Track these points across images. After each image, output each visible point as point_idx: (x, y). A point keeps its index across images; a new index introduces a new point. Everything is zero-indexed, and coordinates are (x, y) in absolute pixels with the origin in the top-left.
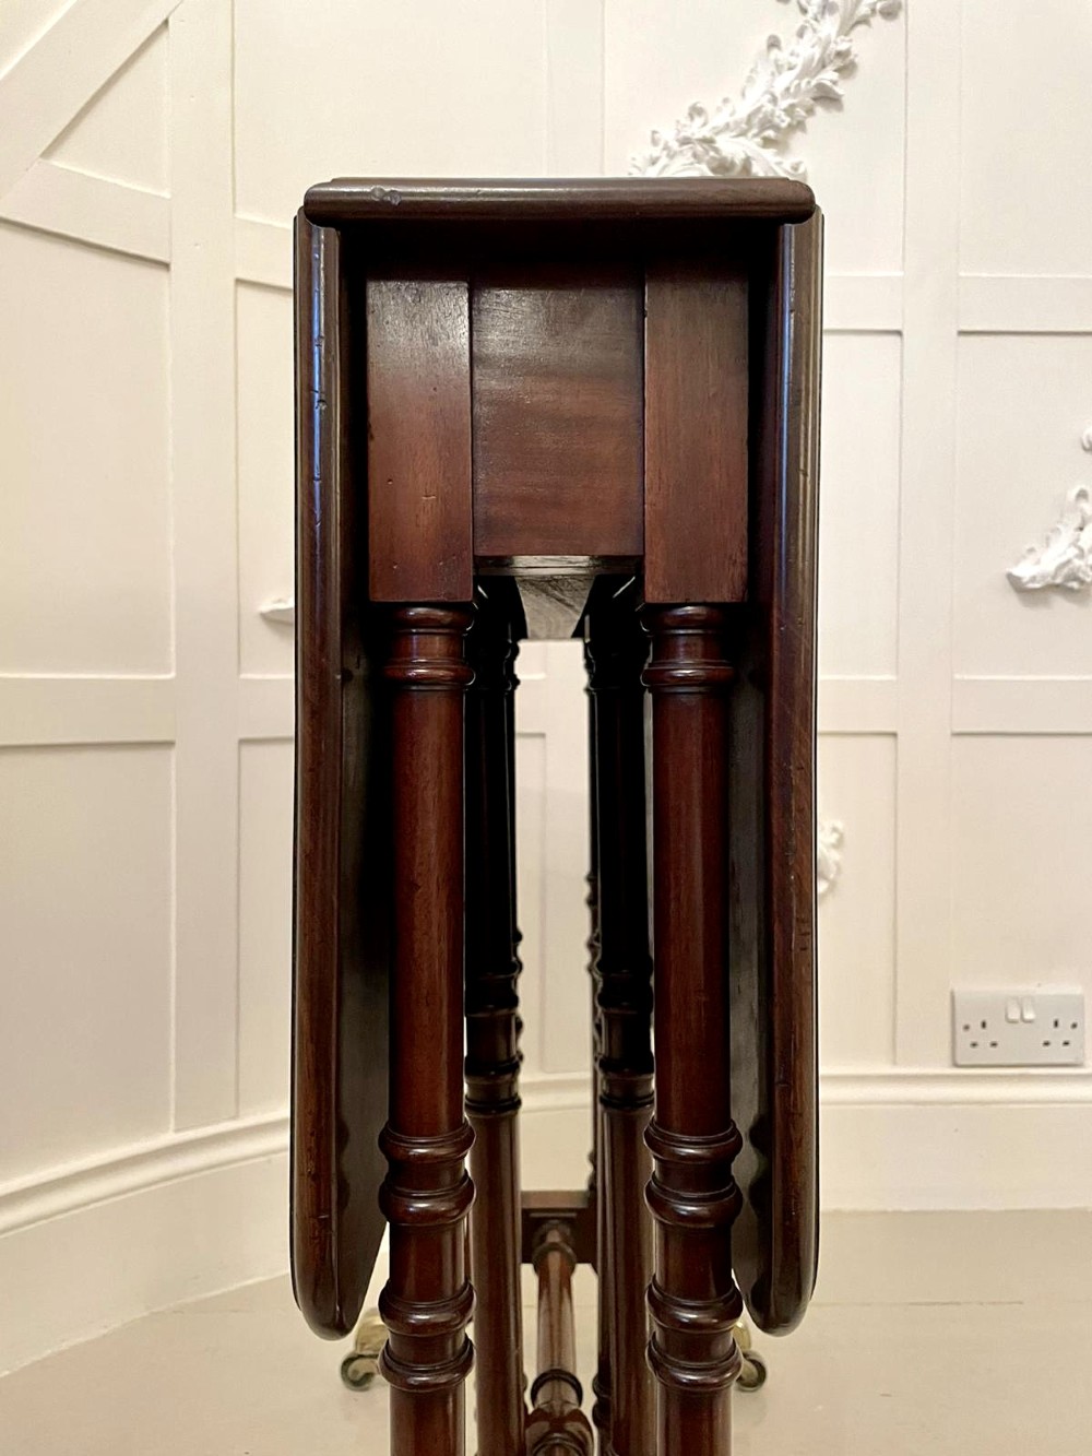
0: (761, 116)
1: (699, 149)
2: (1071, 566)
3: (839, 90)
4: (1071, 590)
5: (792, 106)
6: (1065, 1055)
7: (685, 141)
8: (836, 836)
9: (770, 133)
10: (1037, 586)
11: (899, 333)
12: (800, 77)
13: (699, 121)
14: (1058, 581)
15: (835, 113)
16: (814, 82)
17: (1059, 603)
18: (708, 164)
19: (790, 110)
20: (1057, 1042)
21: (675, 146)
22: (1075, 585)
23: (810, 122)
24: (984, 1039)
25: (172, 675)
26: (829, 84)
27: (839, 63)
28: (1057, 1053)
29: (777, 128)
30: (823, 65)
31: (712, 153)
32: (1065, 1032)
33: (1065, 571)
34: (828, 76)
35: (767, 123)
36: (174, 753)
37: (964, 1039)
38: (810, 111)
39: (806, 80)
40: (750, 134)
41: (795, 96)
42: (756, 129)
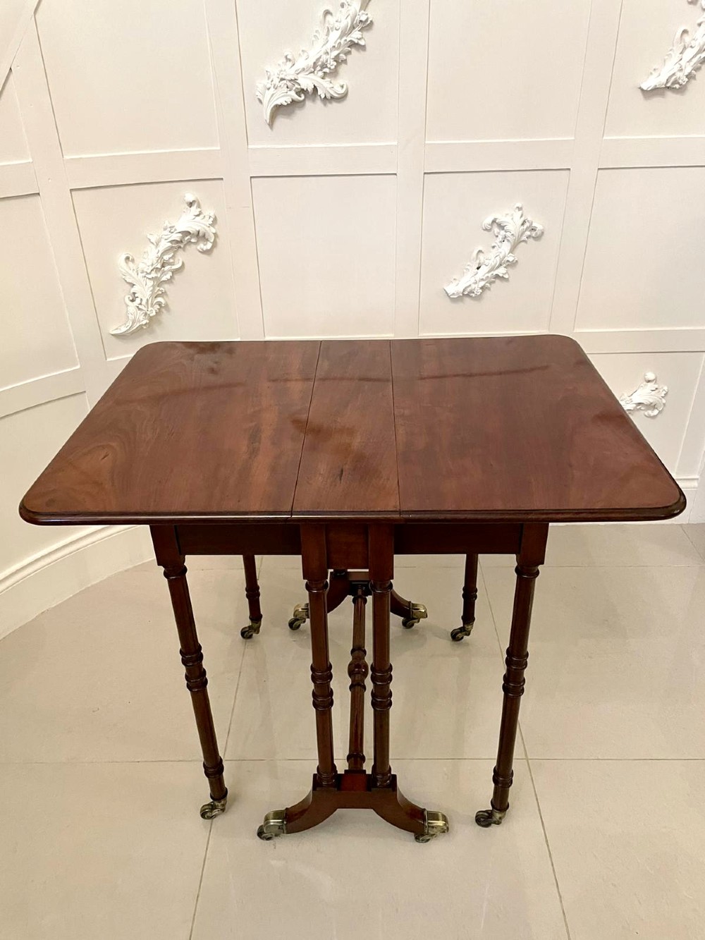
0: (320, 63)
1: (289, 84)
2: (470, 287)
3: (362, 41)
5: (337, 56)
7: (282, 79)
9: (326, 71)
10: (456, 297)
11: (395, 174)
12: (341, 37)
13: (289, 64)
14: (466, 293)
15: (362, 52)
16: (347, 40)
17: (465, 303)
18: (295, 90)
19: (336, 59)
21: (276, 81)
23: (349, 59)
25: (78, 367)
26: (356, 41)
27: (361, 25)
30: (353, 27)
31: (297, 86)
33: (469, 289)
34: (355, 35)
35: (324, 66)
38: (348, 54)
39: (345, 38)
40: (316, 72)
41: (338, 49)
42: (319, 68)
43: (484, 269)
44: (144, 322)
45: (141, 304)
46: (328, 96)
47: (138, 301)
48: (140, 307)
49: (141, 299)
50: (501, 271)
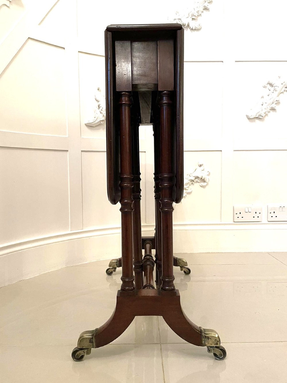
0: (191, 13)
2: (260, 113)
3: (208, 7)
4: (260, 118)
5: (198, 11)
6: (258, 219)
8: (208, 173)
9: (194, 17)
10: (252, 117)
11: (223, 62)
12: (200, 4)
13: (178, 15)
14: (257, 116)
15: (207, 12)
16: (203, 5)
17: (257, 121)
19: (198, 12)
20: (256, 217)
22: (261, 117)
23: (202, 14)
24: (240, 216)
25: (67, 136)
26: (207, 6)
27: (209, 1)
28: (256, 219)
29: (195, 16)
31: (181, 22)
32: (258, 214)
33: (258, 114)
34: (206, 4)
35: (193, 15)
36: (68, 153)
37: (236, 216)
38: (202, 12)
40: (189, 18)
41: (199, 9)
42: (190, 16)
43: (265, 105)
44: (102, 119)
45: (102, 110)
46: (194, 28)
47: (101, 108)
48: (101, 111)
49: (103, 108)
50: (274, 105)
